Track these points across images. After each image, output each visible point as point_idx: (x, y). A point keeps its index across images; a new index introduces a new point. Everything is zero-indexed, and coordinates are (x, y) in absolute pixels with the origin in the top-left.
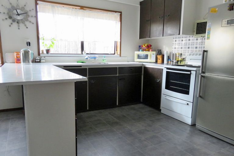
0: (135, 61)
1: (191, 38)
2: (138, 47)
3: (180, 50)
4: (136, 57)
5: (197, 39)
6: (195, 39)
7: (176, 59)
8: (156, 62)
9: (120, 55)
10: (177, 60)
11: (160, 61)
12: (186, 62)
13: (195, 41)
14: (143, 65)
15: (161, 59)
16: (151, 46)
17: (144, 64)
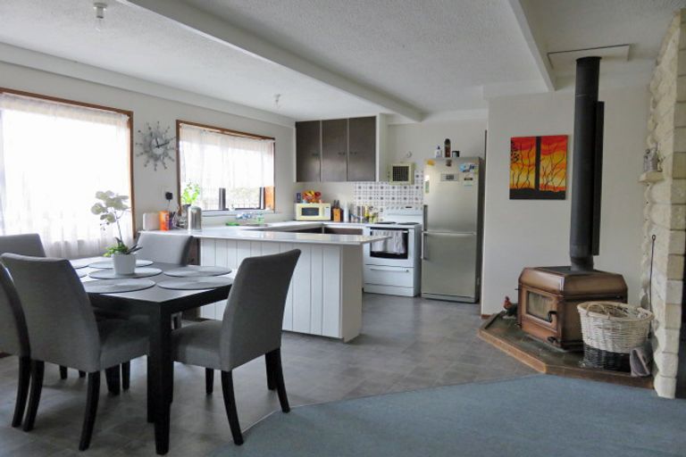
0: (298, 219)
1: (384, 185)
2: (295, 196)
3: (369, 201)
4: (298, 212)
5: (393, 188)
6: (391, 186)
7: (363, 215)
8: (332, 219)
9: (274, 210)
10: (366, 215)
11: (337, 217)
12: (380, 218)
13: (391, 190)
14: (323, 225)
15: (339, 215)
16: (320, 194)
17: (325, 223)
